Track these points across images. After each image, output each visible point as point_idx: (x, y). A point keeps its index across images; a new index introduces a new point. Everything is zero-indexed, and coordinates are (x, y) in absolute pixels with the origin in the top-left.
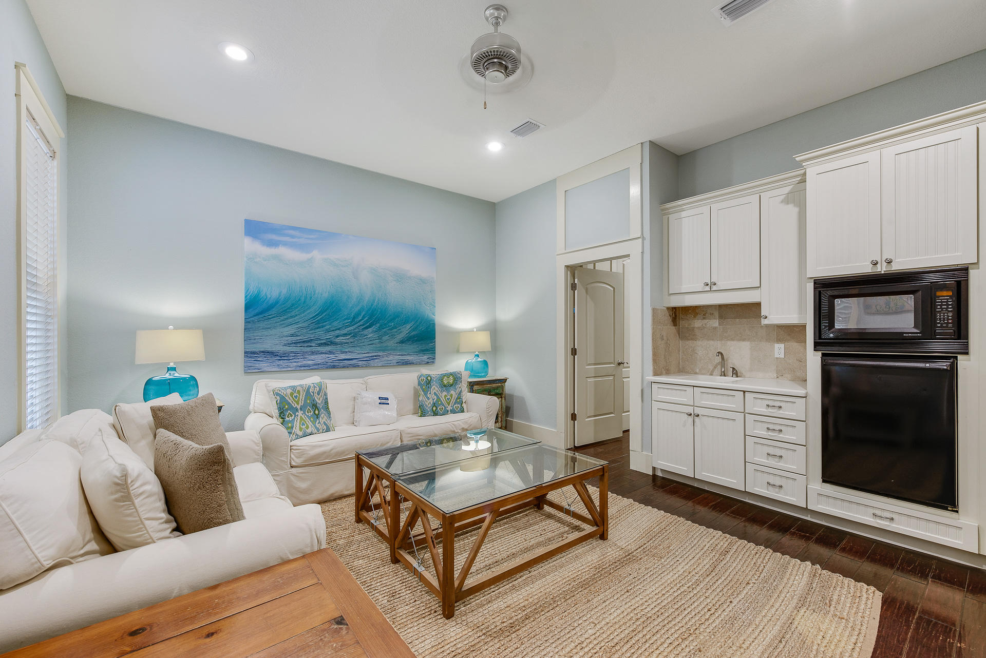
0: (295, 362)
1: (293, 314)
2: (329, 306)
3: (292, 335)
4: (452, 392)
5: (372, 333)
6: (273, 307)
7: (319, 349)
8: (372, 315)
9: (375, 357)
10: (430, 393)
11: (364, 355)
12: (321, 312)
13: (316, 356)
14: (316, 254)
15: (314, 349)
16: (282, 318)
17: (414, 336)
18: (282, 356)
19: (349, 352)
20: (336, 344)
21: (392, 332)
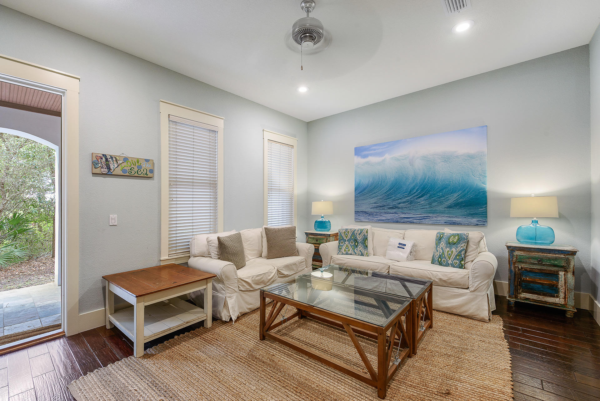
0: (376, 217)
1: (375, 191)
2: (394, 186)
3: (375, 203)
4: (454, 250)
5: (423, 200)
6: (365, 189)
7: (389, 210)
8: (423, 189)
9: (426, 218)
10: (439, 247)
11: (418, 216)
12: (390, 189)
13: (387, 215)
14: (387, 157)
15: (386, 211)
16: (370, 194)
17: (462, 203)
18: (370, 214)
19: (407, 213)
20: (399, 208)
21: (440, 200)
